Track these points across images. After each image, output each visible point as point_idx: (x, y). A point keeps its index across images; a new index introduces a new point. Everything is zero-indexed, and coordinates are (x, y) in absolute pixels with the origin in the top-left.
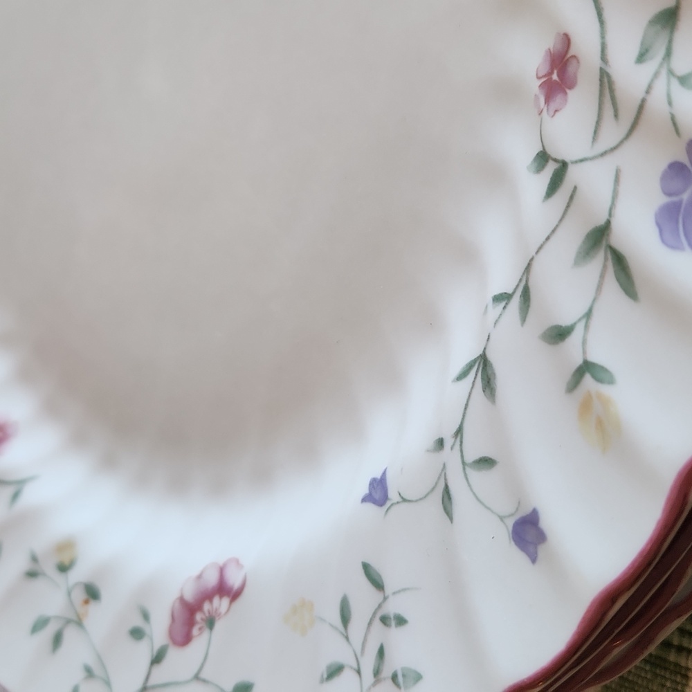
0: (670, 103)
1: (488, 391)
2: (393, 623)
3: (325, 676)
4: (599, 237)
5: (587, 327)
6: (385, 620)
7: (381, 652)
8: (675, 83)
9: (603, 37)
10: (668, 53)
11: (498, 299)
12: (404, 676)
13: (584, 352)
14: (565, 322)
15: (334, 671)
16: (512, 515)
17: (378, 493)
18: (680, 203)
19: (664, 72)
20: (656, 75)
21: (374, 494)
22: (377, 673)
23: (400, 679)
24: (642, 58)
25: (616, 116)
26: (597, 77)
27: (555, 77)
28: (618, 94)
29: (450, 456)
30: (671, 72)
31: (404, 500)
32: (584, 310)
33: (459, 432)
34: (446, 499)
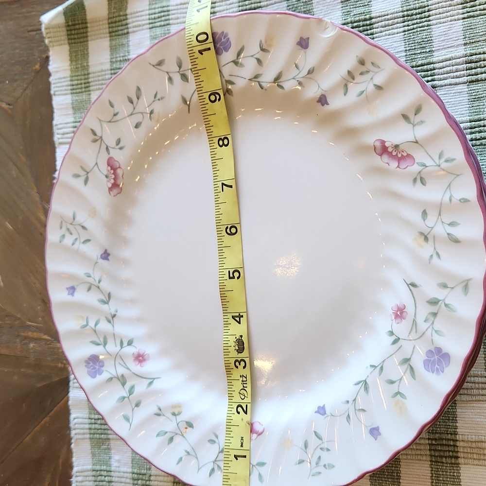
0: (432, 336)
1: (366, 391)
2: (325, 450)
3: (297, 463)
4: (406, 361)
5: (400, 382)
6: (321, 449)
7: (319, 458)
8: (434, 331)
9: (415, 311)
10: (433, 323)
11: (372, 366)
12: (328, 465)
13: (398, 389)
14: (394, 380)
15: (301, 462)
16: (370, 426)
17: (321, 411)
18: (431, 360)
19: (431, 327)
20: (429, 327)
21: (319, 410)
22: (317, 464)
23: (327, 466)
24: (425, 321)
25: (416, 332)
26: (413, 320)
27: (399, 313)
28: (418, 327)
29: (351, 406)
30: (433, 328)
31: (332, 415)
32: (400, 378)
33: (355, 400)
34: (348, 417)
